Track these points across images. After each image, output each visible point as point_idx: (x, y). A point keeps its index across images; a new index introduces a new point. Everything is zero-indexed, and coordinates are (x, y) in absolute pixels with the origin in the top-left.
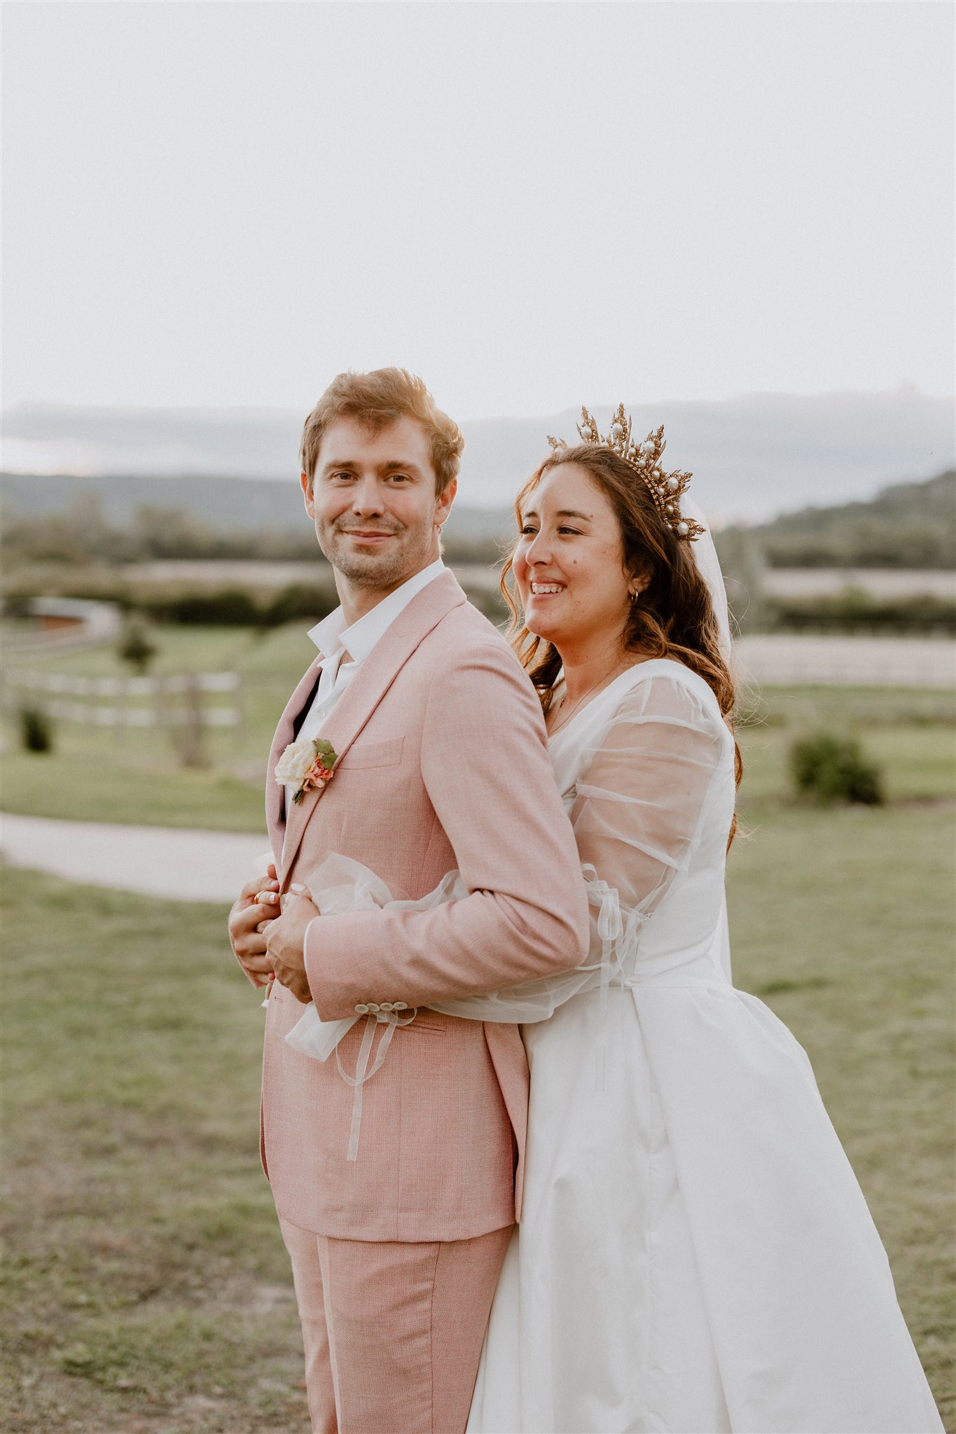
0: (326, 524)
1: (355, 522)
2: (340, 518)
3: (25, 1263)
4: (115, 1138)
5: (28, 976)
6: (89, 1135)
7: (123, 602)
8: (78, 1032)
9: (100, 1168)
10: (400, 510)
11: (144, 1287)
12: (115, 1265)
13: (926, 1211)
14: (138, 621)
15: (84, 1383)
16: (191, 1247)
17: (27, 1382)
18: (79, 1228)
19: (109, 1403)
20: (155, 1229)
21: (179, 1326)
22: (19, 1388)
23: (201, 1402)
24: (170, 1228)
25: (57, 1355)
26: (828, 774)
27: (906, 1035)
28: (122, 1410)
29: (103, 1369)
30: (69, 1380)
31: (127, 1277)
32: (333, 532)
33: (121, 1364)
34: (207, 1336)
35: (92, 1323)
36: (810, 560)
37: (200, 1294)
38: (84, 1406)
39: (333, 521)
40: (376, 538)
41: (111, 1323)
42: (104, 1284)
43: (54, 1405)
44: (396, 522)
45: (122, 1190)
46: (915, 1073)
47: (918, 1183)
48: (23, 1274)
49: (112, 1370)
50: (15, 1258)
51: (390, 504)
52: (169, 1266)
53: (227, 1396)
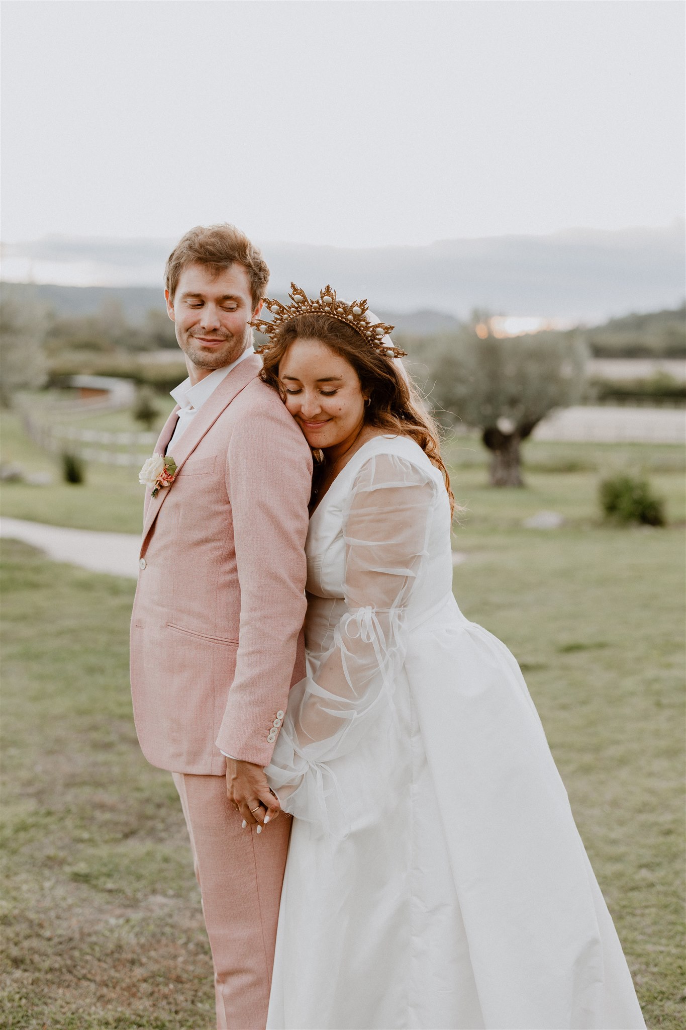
0: (183, 331)
1: (201, 333)
2: (192, 329)
3: (49, 814)
4: (113, 737)
5: (60, 634)
6: (96, 736)
7: (137, 379)
8: (91, 670)
9: (101, 757)
10: (230, 325)
11: (126, 830)
12: (107, 816)
13: (652, 792)
14: (147, 392)
15: (84, 887)
16: (159, 806)
17: (47, 885)
18: (86, 793)
19: (99, 899)
20: (138, 795)
21: (149, 854)
22: (42, 889)
23: (159, 899)
24: (147, 794)
25: (68, 869)
26: (625, 504)
27: (656, 680)
28: (108, 903)
29: (97, 878)
30: (74, 885)
31: (116, 824)
32: (187, 336)
33: (109, 875)
34: (166, 860)
35: (91, 851)
36: (633, 353)
37: (164, 835)
38: (84, 900)
39: (187, 330)
40: (214, 343)
41: (103, 851)
42: (101, 827)
43: (64, 899)
44: (228, 333)
45: (116, 770)
46: (659, 705)
47: (651, 774)
48: (48, 820)
49: (102, 879)
50: (43, 810)
51: (224, 321)
52: (143, 817)
53: (177, 896)
